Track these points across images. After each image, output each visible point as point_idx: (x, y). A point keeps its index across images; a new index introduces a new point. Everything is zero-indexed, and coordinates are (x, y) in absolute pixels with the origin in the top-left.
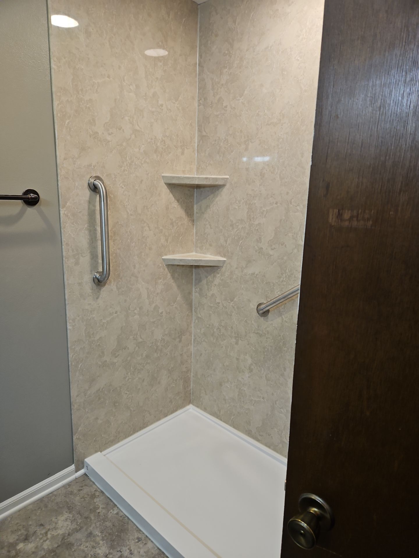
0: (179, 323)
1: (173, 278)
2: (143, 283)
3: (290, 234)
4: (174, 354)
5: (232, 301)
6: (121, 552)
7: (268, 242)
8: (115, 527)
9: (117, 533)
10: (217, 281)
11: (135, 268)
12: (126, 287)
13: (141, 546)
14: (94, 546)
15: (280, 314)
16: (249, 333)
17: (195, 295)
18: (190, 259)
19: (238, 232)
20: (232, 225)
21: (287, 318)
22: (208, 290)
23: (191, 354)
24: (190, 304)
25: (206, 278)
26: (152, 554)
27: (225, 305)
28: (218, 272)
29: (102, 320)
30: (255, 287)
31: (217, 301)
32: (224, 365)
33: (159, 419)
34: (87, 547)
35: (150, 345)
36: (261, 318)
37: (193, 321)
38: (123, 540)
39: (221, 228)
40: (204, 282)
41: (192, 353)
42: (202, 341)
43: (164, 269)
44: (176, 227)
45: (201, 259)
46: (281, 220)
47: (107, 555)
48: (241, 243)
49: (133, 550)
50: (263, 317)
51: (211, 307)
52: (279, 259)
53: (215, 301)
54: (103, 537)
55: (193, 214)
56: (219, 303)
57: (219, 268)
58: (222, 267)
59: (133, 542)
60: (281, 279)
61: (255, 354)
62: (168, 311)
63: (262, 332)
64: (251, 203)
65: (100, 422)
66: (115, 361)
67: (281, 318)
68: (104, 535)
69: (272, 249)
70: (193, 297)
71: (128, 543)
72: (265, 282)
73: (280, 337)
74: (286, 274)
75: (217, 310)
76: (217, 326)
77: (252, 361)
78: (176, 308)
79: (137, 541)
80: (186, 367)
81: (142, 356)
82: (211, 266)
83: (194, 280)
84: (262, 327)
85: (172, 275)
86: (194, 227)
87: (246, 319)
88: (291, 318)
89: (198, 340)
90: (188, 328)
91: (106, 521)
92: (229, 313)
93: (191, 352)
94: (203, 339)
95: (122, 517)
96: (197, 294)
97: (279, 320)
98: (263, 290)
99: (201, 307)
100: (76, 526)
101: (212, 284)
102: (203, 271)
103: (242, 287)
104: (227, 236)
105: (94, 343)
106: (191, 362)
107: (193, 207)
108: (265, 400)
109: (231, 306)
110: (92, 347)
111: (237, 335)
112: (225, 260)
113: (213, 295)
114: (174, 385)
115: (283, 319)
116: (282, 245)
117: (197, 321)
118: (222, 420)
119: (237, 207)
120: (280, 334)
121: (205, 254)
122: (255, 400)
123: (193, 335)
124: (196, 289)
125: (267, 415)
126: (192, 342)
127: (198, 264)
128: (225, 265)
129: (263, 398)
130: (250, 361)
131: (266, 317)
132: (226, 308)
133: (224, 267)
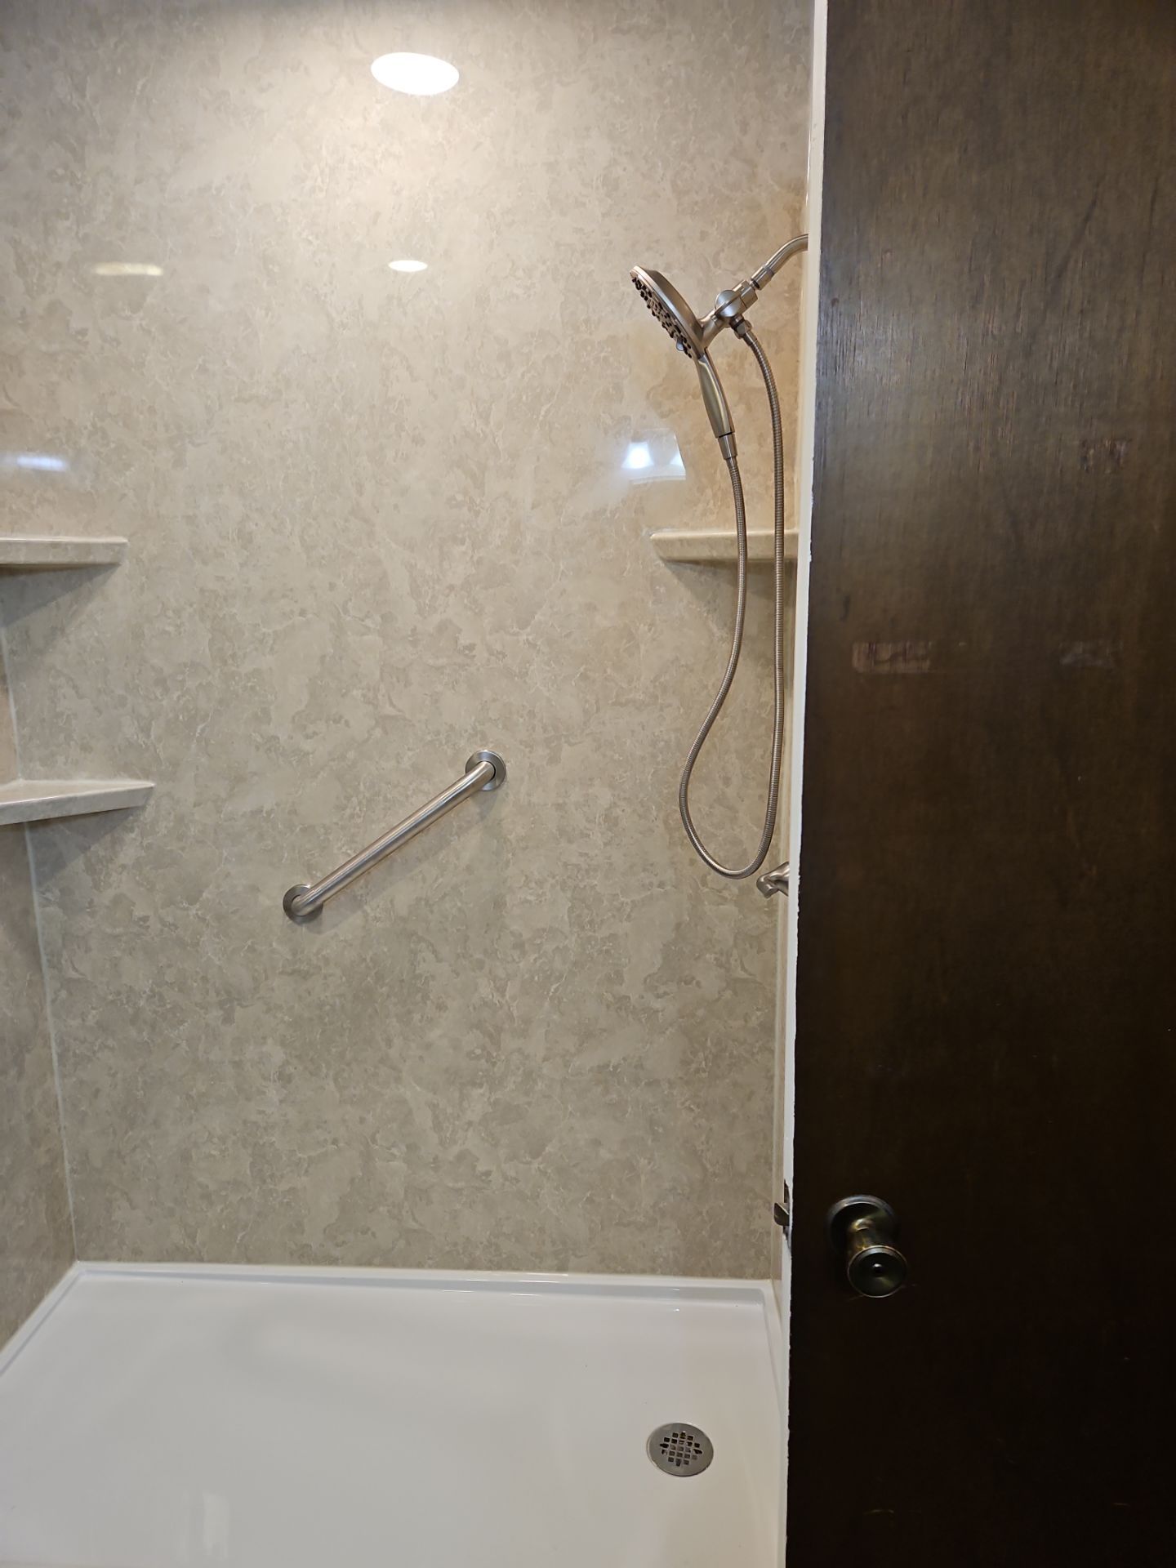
3: (357, 693)
5: (192, 900)
7: (293, 720)
10: (129, 852)
15: (357, 903)
16: (266, 978)
17: (45, 913)
19: (185, 699)
20: (161, 682)
23: (57, 1103)
24: (31, 948)
25: (83, 852)
27: (170, 919)
28: (129, 825)
30: (270, 847)
31: (138, 913)
32: (189, 1097)
37: (49, 999)
40: (78, 864)
41: (60, 1098)
42: (96, 1048)
46: (323, 657)
48: (203, 730)
50: (304, 925)
51: (116, 937)
53: (131, 915)
56: (145, 919)
57: (131, 815)
58: (143, 808)
60: (348, 812)
61: (295, 1032)
63: (307, 964)
64: (221, 616)
69: (308, 737)
70: (39, 923)
72: (298, 829)
75: (139, 941)
76: (147, 990)
77: (285, 1053)
80: (48, 1151)
83: (32, 866)
84: (306, 952)
87: (249, 942)
89: (77, 1051)
92: (189, 941)
93: (56, 1096)
94: (97, 1043)
96: (52, 909)
98: (297, 851)
99: (75, 946)
101: (110, 866)
102: (68, 832)
103: (225, 854)
104: (148, 715)
106: (59, 1130)
108: (341, 1145)
109: (191, 917)
111: (225, 997)
112: (152, 788)
113: (117, 900)
116: (337, 721)
117: (63, 994)
118: (206, 1258)
119: (170, 629)
120: (364, 957)
121: (68, 777)
122: (309, 1157)
123: (56, 1040)
124: (49, 895)
125: (352, 1181)
126: (55, 1064)
127: (65, 814)
128: (152, 802)
129: (335, 1141)
130: (278, 1055)
131: (315, 922)
132: (177, 928)
133: (149, 809)
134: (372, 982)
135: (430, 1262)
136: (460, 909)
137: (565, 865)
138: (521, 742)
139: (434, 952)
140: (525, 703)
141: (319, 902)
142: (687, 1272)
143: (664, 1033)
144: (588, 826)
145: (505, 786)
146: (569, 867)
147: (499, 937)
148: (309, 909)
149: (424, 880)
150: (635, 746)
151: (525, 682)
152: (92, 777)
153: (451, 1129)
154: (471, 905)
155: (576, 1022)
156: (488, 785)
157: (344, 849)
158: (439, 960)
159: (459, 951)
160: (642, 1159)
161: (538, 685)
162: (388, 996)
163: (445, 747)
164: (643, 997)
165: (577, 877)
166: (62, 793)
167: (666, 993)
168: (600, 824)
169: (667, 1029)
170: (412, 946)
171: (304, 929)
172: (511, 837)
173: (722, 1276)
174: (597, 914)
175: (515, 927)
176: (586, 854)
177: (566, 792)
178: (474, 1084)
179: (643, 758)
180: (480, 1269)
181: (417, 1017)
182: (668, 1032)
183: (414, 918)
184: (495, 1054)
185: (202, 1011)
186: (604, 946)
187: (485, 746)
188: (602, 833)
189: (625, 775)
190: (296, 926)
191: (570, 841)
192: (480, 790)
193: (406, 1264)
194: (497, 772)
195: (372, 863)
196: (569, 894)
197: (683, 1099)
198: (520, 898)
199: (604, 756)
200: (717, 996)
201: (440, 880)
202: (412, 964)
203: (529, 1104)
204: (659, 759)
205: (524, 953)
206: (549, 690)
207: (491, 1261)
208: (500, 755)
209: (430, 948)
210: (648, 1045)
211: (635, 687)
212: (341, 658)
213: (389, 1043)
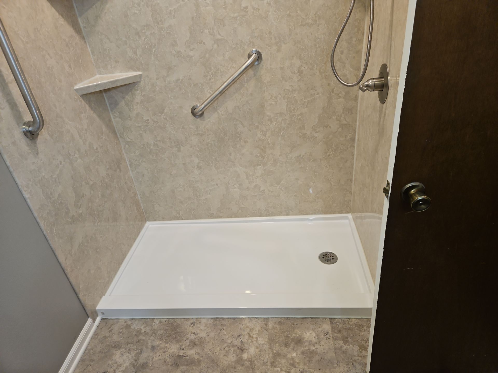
0: (113, 153)
1: (92, 108)
2: (70, 123)
3: (206, 31)
4: (121, 184)
5: (162, 113)
6: (188, 339)
7: (185, 44)
8: (168, 330)
9: (173, 332)
10: (138, 98)
11: (56, 108)
12: (57, 132)
13: (198, 325)
14: (165, 351)
15: (215, 110)
16: (189, 137)
17: (115, 121)
18: (105, 81)
19: (147, 39)
20: (137, 34)
21: (222, 111)
22: (130, 110)
23: (132, 179)
24: (113, 131)
25: (123, 99)
26: (211, 324)
27: (155, 120)
28: (136, 88)
29: (52, 175)
30: (184, 93)
31: (145, 118)
32: (171, 175)
33: (131, 246)
34: (160, 355)
35: (101, 184)
36: (197, 119)
37: (123, 148)
38: (182, 332)
39: (124, 39)
40: (122, 103)
41: (133, 177)
42: (140, 162)
43: (81, 101)
44: (72, 49)
45: (116, 79)
46: (193, 18)
47: (180, 348)
48: (155, 51)
49: (195, 332)
50: (199, 118)
51: (140, 127)
52: (201, 58)
53: (143, 119)
54: (165, 342)
55: (81, 29)
56: (148, 120)
57: (136, 85)
58: (140, 82)
59: (190, 328)
60: (208, 77)
61: (201, 153)
62: (101, 145)
63: (202, 131)
64: (154, 4)
65: (92, 272)
66: (81, 212)
67: (216, 113)
68: (165, 340)
69: (191, 50)
70: (114, 124)
71: (188, 331)
72: (192, 85)
73: (219, 130)
74: (212, 71)
75: (147, 128)
76: (153, 143)
77: (198, 160)
78: (106, 139)
79: (192, 325)
80: (133, 192)
81: (99, 198)
82: (125, 85)
83: (108, 105)
84: (200, 127)
85: (89, 106)
86: (87, 46)
87: (182, 126)
88: (226, 110)
89: (135, 163)
90: (121, 156)
91: (157, 332)
92: (163, 127)
93: (131, 177)
94: (141, 160)
95: (166, 321)
96: (117, 119)
97: (215, 115)
98: (193, 93)
99: (127, 131)
100: (135, 352)
101: (133, 103)
102: (117, 93)
103: (170, 96)
104: (135, 47)
105: (56, 202)
106: (135, 186)
107: (77, 21)
108: (219, 185)
109: (162, 119)
110: (56, 207)
111: (177, 144)
112: (141, 74)
113: (138, 115)
114: (131, 212)
115: (218, 113)
116: (201, 43)
117: (127, 146)
118: (184, 219)
119: (137, 12)
120: (219, 127)
121: (113, 73)
122: (210, 189)
123: (128, 160)
124: (115, 114)
125: (223, 195)
126: (129, 168)
127: (115, 86)
128: (142, 79)
129: (217, 185)
130: (196, 160)
131: (202, 117)
132: (158, 122)
133: (142, 82)
134: (223, 135)
135: (249, 216)
136: (250, 109)
137: (284, 90)
138: (267, 45)
139: (242, 124)
140: (268, 29)
141: (203, 110)
142: (325, 213)
143: (319, 144)
144: (292, 75)
145: (262, 63)
146: (286, 90)
147: (263, 117)
148: (200, 113)
149: (237, 100)
150: (308, 42)
151: (267, 20)
152: (121, 72)
153: (252, 179)
154: (253, 107)
155: (290, 143)
156: (256, 62)
157: (209, 91)
158: (244, 127)
159: (250, 123)
160: (311, 183)
161: (272, 21)
162: (229, 140)
163: (240, 49)
164: (311, 133)
165: (289, 94)
166: (113, 78)
167: (319, 131)
168: (296, 74)
169: (320, 143)
170: (235, 122)
171: (199, 120)
172: (266, 81)
173: (336, 214)
174: (296, 107)
175: (268, 113)
176: (292, 85)
177: (284, 63)
178: (258, 165)
179: (311, 46)
180: (263, 216)
181: (238, 145)
182: (320, 144)
183: (234, 113)
184: (264, 155)
185: (171, 149)
186: (298, 117)
187: (253, 48)
188: (297, 77)
189: (305, 54)
190: (196, 119)
191: (286, 81)
192: (254, 65)
193: (242, 217)
194: (259, 57)
195: (220, 95)
196: (286, 100)
197: (325, 164)
198: (270, 103)
199: (297, 47)
200: (336, 130)
201: (242, 99)
202: (235, 129)
203: (275, 169)
204: (317, 46)
205: (272, 122)
206: (276, 22)
207: (266, 214)
208: (260, 50)
209: (241, 123)
210: (313, 148)
211: (308, 18)
212: (199, 17)
213: (230, 154)
